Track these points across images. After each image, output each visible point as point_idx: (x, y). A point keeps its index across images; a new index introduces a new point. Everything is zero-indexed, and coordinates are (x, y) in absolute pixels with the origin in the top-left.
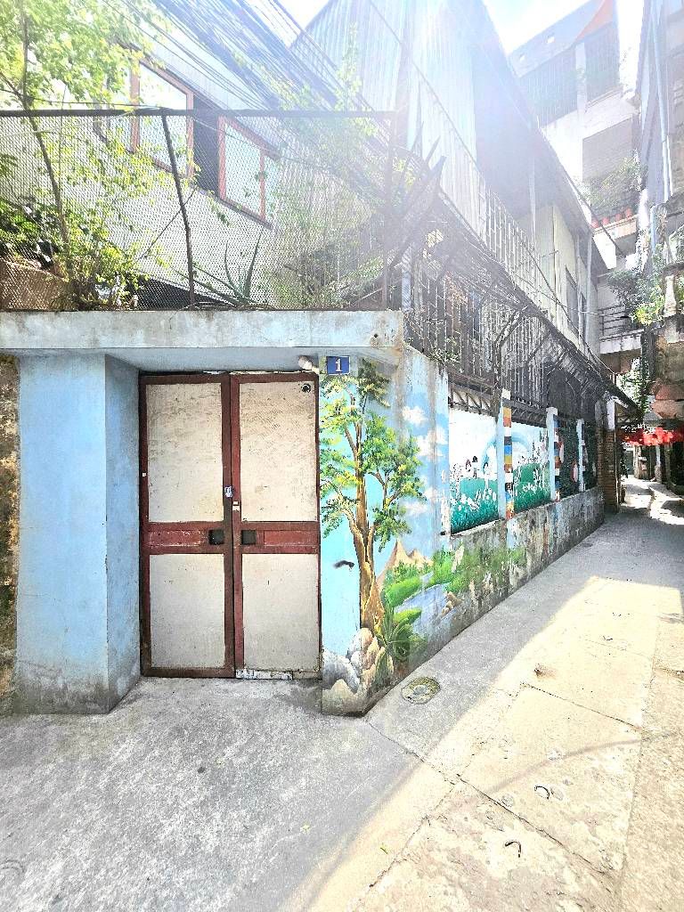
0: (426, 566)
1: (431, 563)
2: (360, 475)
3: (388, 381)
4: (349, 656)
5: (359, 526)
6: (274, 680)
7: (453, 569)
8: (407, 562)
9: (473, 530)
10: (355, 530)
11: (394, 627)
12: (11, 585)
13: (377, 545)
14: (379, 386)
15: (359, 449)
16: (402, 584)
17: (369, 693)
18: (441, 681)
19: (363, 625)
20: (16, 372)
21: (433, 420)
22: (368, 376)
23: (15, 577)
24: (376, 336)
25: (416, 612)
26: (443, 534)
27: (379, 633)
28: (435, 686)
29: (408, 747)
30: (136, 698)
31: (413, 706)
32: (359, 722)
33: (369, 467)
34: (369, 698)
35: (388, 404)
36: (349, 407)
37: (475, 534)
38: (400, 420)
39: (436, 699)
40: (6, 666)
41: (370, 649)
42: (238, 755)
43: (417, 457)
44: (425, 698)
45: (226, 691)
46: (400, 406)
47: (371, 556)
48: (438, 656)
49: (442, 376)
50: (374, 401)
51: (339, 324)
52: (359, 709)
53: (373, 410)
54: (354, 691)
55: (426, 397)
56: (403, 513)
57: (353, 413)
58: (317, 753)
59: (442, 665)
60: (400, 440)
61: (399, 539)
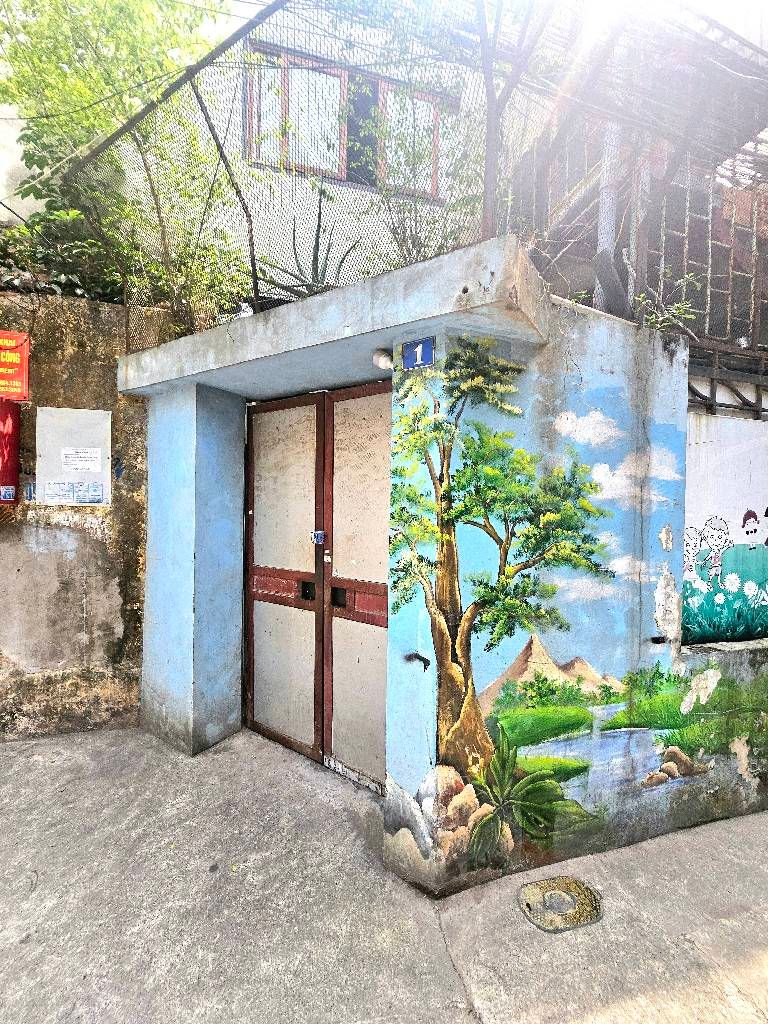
0: (607, 691)
1: (619, 687)
2: (447, 525)
3: (519, 371)
4: (418, 799)
5: (440, 606)
6: (358, 786)
7: (685, 708)
8: (557, 677)
9: (752, 645)
10: (433, 610)
11: (516, 779)
12: (139, 609)
13: (479, 640)
14: (496, 380)
15: (445, 484)
16: (540, 711)
17: (452, 868)
18: (607, 903)
19: (442, 760)
20: (146, 411)
21: (639, 436)
22: (470, 363)
23: (142, 602)
24: (465, 291)
25: (575, 764)
26: (658, 640)
27: (482, 780)
28: (591, 908)
29: (477, 1003)
30: (225, 749)
31: (529, 927)
32: (425, 907)
33: (467, 511)
34: (451, 876)
35: (517, 410)
36: (430, 418)
37: (754, 652)
38: (549, 436)
39: (580, 937)
40: (134, 682)
41: (457, 801)
42: (258, 870)
43: (591, 500)
44: (559, 922)
45: (301, 777)
46: (549, 410)
47: (467, 656)
48: (627, 852)
49: (672, 354)
50: (484, 406)
51: (410, 285)
52: (432, 885)
53: (480, 420)
54: (426, 855)
55: (626, 395)
56: (548, 594)
57: (437, 427)
58: (339, 925)
59: (626, 874)
60: (547, 470)
61: (536, 637)
